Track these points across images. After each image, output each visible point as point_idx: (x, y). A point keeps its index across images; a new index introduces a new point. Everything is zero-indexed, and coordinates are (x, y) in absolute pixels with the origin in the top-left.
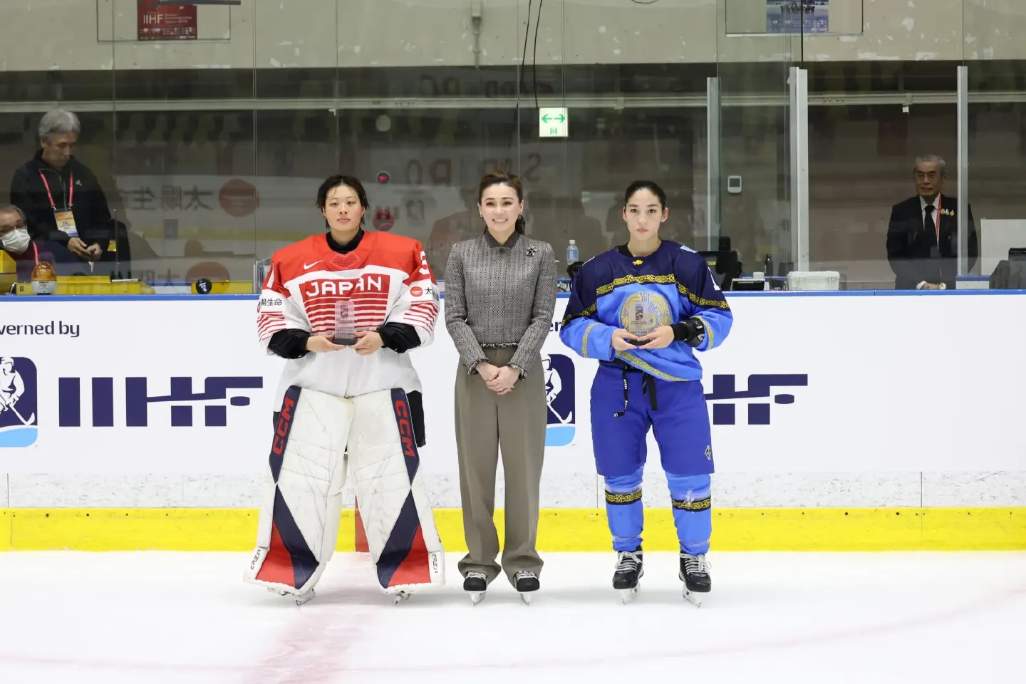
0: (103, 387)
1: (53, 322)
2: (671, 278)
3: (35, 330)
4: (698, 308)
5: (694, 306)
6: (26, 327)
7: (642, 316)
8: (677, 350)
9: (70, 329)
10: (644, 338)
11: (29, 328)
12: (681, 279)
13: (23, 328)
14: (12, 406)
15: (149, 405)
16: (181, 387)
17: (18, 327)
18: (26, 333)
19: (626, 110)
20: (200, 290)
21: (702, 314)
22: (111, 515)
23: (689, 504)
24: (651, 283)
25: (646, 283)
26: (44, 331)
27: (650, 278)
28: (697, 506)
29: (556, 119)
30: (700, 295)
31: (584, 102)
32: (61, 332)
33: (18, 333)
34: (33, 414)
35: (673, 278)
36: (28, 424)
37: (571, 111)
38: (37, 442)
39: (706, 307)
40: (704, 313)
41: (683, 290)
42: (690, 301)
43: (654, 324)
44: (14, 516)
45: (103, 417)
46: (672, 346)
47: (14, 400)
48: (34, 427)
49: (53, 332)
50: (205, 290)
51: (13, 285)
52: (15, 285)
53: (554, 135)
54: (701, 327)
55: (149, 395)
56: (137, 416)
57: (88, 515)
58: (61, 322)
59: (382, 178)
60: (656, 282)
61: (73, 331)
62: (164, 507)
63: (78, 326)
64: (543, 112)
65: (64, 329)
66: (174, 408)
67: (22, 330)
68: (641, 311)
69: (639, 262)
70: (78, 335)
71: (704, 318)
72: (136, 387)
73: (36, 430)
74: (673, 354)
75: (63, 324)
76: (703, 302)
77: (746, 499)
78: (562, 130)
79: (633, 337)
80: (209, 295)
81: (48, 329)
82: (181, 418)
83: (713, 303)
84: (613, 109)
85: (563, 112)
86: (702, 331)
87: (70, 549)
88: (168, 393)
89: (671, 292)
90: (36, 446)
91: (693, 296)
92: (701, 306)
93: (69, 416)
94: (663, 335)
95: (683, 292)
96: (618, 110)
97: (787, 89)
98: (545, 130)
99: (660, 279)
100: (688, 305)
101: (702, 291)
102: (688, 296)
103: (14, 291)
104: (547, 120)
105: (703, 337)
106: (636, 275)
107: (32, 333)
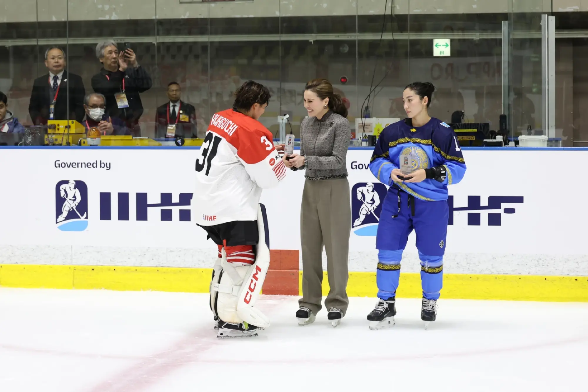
0: (123, 198)
1: (96, 161)
2: (430, 142)
3: (87, 165)
4: (446, 160)
5: (444, 159)
6: (82, 163)
7: (407, 163)
8: (429, 183)
9: (105, 165)
10: (407, 176)
11: (83, 165)
12: (436, 143)
13: (81, 164)
14: (74, 208)
15: (149, 209)
16: (166, 198)
17: (78, 164)
18: (82, 167)
19: (480, 40)
20: (177, 144)
21: (447, 164)
22: (127, 271)
23: (426, 268)
24: (418, 143)
25: (415, 143)
26: (91, 166)
27: (418, 140)
28: (431, 271)
29: (443, 45)
30: (447, 153)
31: (458, 36)
32: (101, 167)
33: (78, 167)
34: (86, 213)
35: (431, 142)
36: (83, 218)
37: (452, 41)
38: (87, 229)
39: (451, 160)
40: (449, 163)
41: (437, 149)
42: (441, 155)
43: (416, 167)
44: (75, 269)
45: (124, 215)
46: (426, 181)
47: (75, 205)
48: (86, 220)
49: (96, 167)
50: (180, 144)
51: (79, 140)
52: (81, 140)
53: (442, 55)
54: (444, 172)
55: (149, 202)
56: (142, 215)
57: (115, 270)
58: (101, 161)
59: (343, 80)
60: (420, 143)
61: (108, 166)
62: (156, 266)
63: (110, 164)
64: (436, 41)
65: (103, 165)
66: (162, 211)
67: (80, 165)
68: (407, 160)
69: (414, 130)
70: (110, 168)
71: (448, 167)
72: (142, 198)
73: (87, 222)
74: (426, 185)
75: (102, 162)
76: (448, 157)
77: (487, 269)
78: (447, 52)
79: (402, 175)
80: (182, 147)
81: (93, 165)
82: (166, 216)
83: (454, 158)
84: (472, 40)
85: (448, 41)
86: (445, 174)
87: (105, 289)
88: (159, 202)
89: (429, 149)
90: (87, 231)
91: (443, 153)
92: (448, 160)
93: (105, 214)
94: (419, 175)
95: (436, 150)
96: (476, 40)
97: (540, 28)
98: (437, 52)
99: (424, 141)
100: (440, 158)
101: (449, 150)
102: (440, 153)
103: (80, 144)
104: (438, 46)
105: (444, 178)
106: (410, 138)
107: (85, 167)
